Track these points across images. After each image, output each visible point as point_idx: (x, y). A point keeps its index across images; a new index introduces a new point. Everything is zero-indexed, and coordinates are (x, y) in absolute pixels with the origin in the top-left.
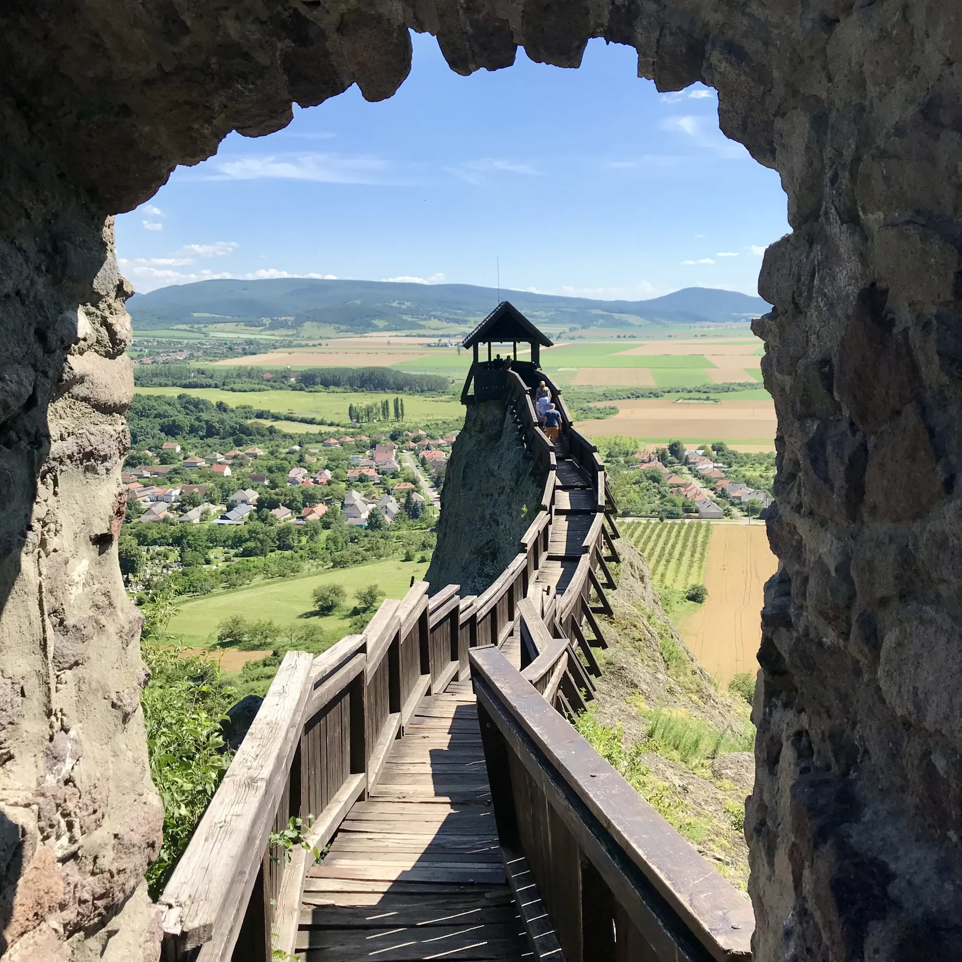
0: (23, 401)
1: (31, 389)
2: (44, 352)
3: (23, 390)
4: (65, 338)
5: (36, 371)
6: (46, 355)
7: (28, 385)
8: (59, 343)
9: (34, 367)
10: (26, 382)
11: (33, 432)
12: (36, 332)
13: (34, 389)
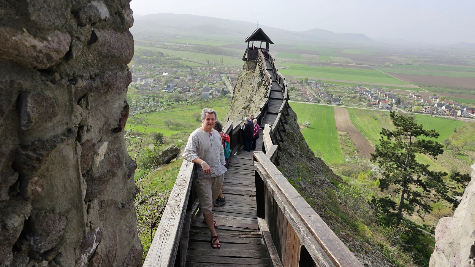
0: (62, 56)
1: (68, 48)
2: (78, 25)
3: (62, 48)
4: (92, 18)
5: (72, 37)
6: (79, 27)
7: (66, 45)
8: (88, 20)
9: (71, 33)
10: (64, 43)
11: (71, 74)
12: (72, 12)
13: (70, 47)
